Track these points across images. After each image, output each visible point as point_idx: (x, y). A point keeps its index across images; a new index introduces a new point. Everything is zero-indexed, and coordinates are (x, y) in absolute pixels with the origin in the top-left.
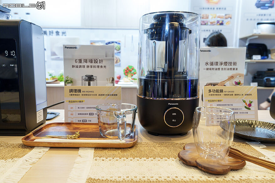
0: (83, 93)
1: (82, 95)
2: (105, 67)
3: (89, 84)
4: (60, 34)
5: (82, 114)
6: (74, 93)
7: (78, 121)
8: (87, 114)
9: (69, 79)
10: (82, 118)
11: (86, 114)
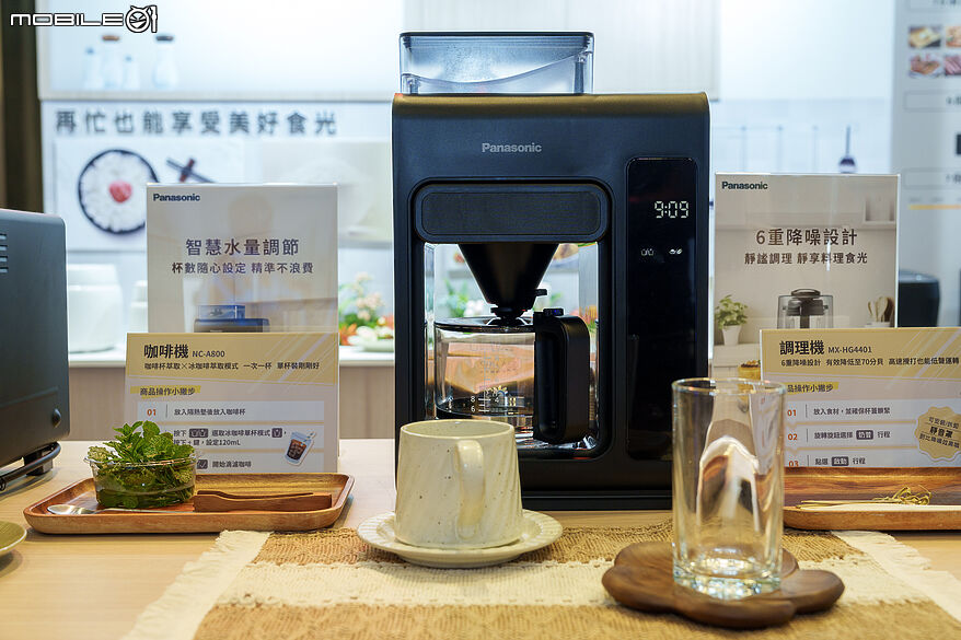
0: (833, 356)
1: (829, 362)
2: (863, 257)
3: (805, 324)
4: (310, 126)
5: (831, 435)
6: (797, 356)
7: (817, 462)
8: (850, 435)
9: (731, 307)
10: (829, 451)
11: (843, 435)
